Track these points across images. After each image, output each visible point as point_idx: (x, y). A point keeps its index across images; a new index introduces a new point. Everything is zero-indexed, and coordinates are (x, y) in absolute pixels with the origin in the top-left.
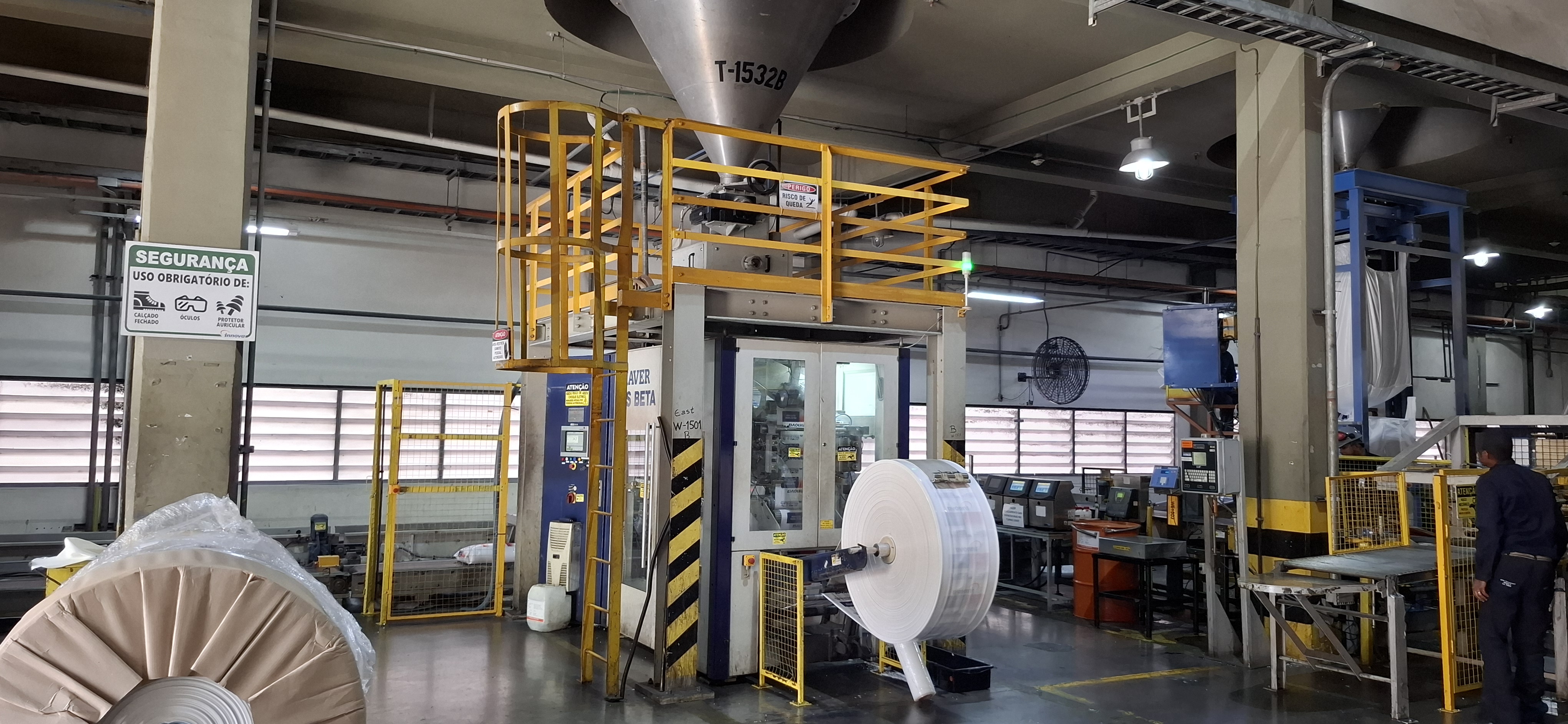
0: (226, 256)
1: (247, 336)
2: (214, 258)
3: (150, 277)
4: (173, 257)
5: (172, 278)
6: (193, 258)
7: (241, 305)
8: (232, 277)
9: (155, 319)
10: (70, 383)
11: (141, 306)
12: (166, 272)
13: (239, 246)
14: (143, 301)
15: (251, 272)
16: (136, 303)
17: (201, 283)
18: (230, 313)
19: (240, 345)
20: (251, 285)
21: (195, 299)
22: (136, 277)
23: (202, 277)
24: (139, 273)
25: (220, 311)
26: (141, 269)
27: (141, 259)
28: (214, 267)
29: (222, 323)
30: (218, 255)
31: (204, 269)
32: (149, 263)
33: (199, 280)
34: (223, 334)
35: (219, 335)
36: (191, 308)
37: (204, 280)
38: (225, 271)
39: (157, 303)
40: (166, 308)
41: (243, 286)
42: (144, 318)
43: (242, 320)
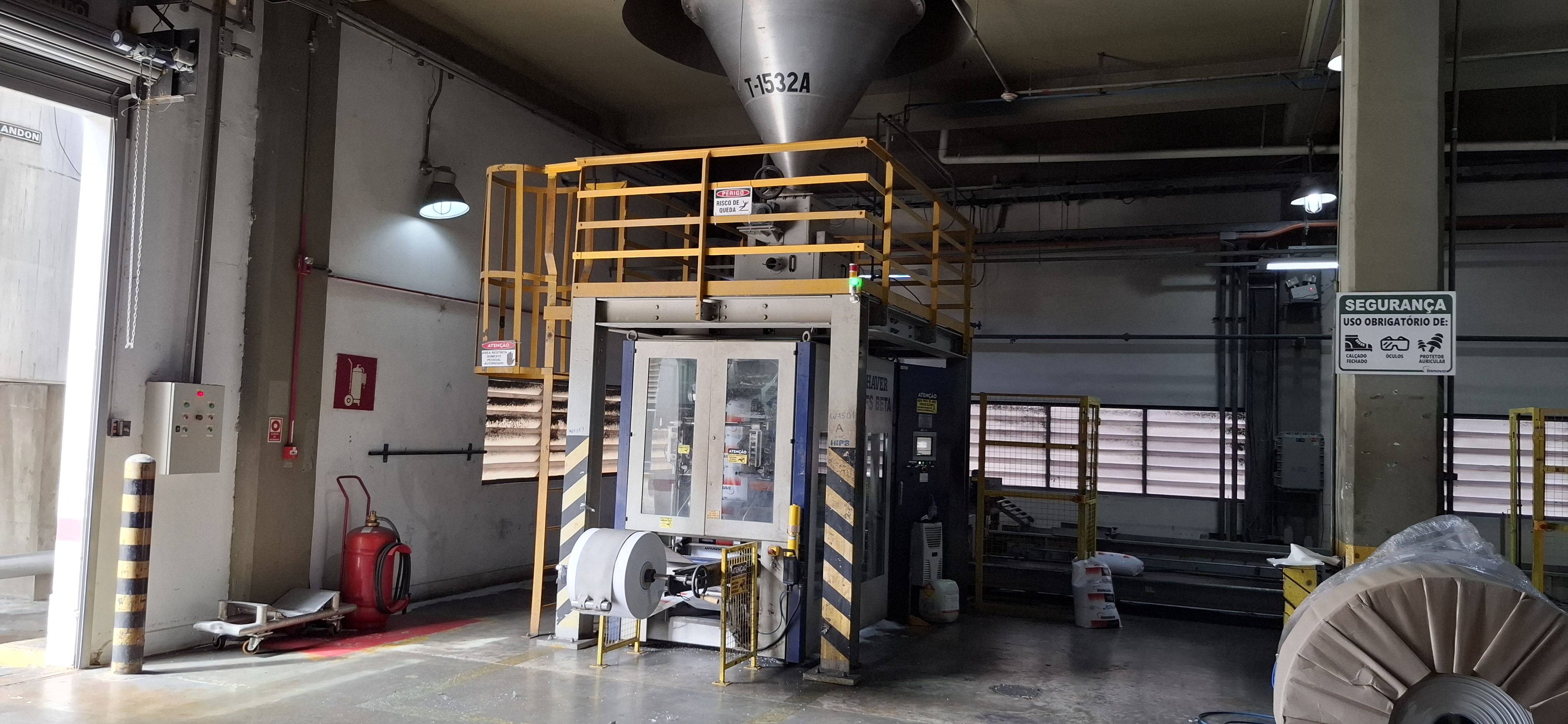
0: (1424, 298)
1: (1448, 371)
2: (1414, 301)
3: (1358, 322)
4: (1377, 304)
5: (1377, 321)
6: (1395, 303)
7: (1441, 342)
8: (1431, 317)
9: (1364, 359)
10: (1200, 412)
11: (1352, 348)
12: (1371, 316)
13: (1436, 286)
14: (1353, 343)
15: (1449, 311)
16: (1347, 345)
17: (1403, 325)
18: (1431, 350)
19: (1441, 378)
20: (1449, 323)
21: (1398, 340)
22: (1346, 323)
23: (1403, 319)
24: (1348, 319)
25: (1421, 349)
26: (1350, 316)
27: (1350, 307)
28: (1414, 309)
29: (1424, 359)
30: (1417, 298)
31: (1406, 312)
32: (1357, 310)
33: (1401, 322)
34: (1425, 370)
35: (1422, 371)
36: (1395, 347)
37: (1405, 321)
38: (1424, 311)
39: (1365, 344)
40: (1373, 349)
41: (1442, 325)
42: (1354, 358)
43: (1442, 356)
